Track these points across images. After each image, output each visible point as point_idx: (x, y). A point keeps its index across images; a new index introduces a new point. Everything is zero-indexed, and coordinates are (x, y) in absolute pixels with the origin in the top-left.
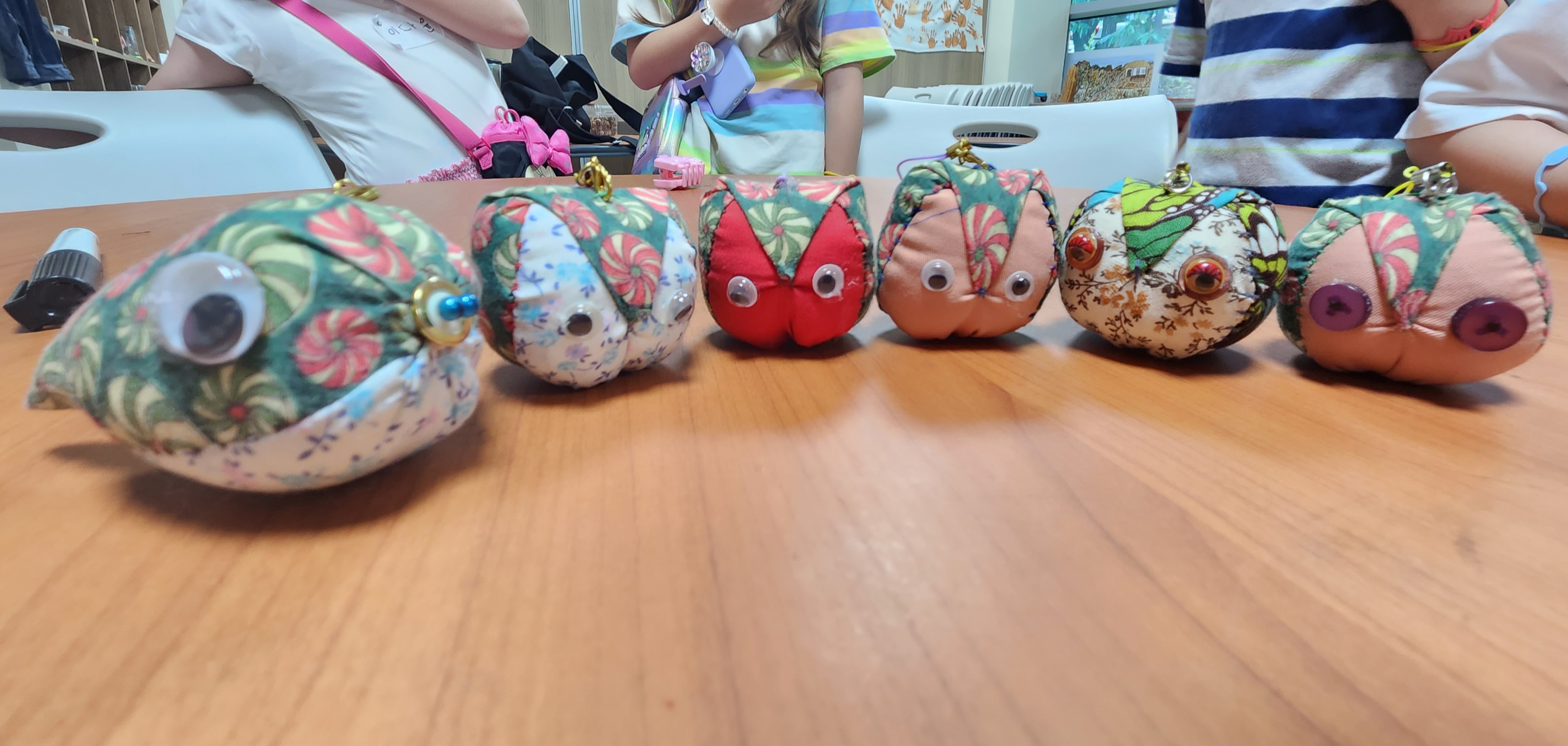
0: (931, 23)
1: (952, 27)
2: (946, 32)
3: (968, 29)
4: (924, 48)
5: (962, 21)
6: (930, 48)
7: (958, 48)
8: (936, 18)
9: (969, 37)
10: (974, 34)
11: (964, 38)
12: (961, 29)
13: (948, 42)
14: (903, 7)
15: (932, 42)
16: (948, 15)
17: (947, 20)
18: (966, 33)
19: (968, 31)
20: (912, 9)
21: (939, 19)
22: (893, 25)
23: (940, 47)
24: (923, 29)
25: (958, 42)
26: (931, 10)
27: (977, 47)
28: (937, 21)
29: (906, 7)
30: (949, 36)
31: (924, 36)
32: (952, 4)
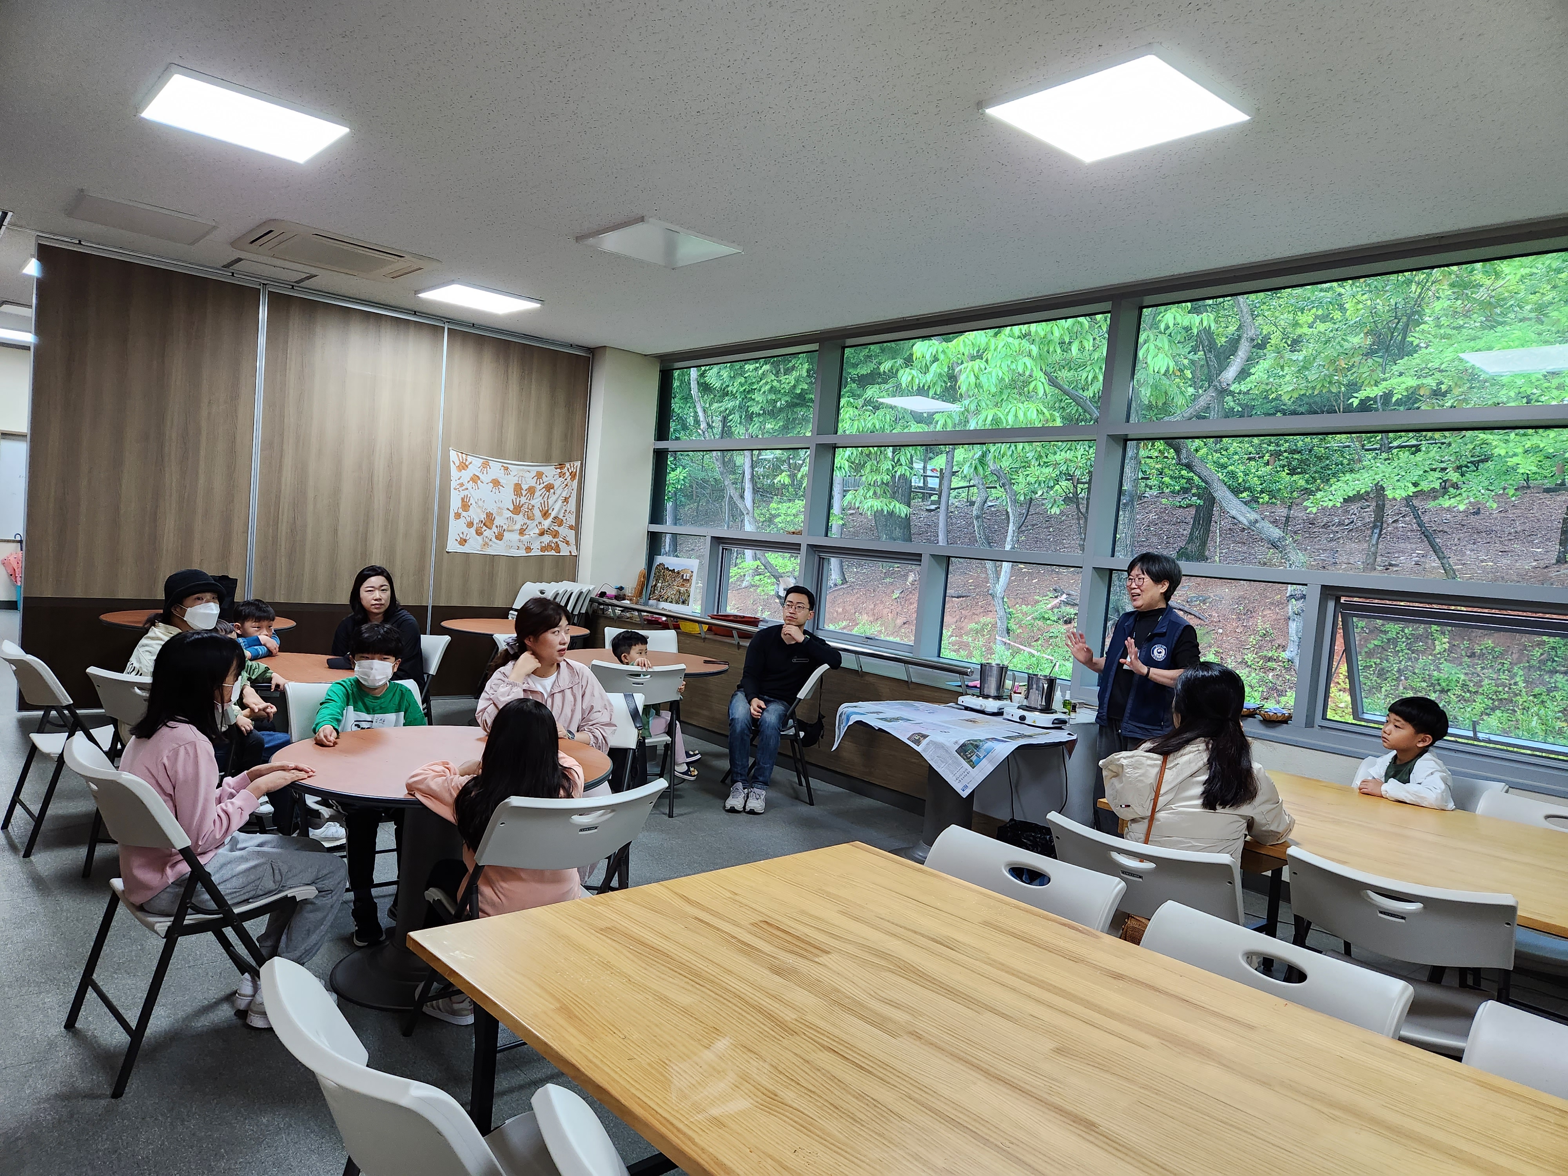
0: (527, 536)
1: (547, 539)
2: (541, 543)
3: (562, 539)
4: (522, 553)
5: (556, 534)
6: (526, 553)
7: (553, 553)
8: (531, 533)
9: (562, 545)
10: (567, 543)
11: (558, 546)
12: (555, 540)
13: (543, 549)
14: (502, 527)
15: (528, 549)
16: (542, 531)
17: (542, 534)
18: (559, 543)
19: (561, 541)
20: (510, 528)
21: (535, 534)
22: (494, 539)
23: (536, 552)
24: (520, 541)
25: (552, 549)
26: (527, 528)
27: (570, 552)
28: (532, 535)
29: (505, 527)
30: (544, 545)
31: (521, 546)
32: (547, 523)
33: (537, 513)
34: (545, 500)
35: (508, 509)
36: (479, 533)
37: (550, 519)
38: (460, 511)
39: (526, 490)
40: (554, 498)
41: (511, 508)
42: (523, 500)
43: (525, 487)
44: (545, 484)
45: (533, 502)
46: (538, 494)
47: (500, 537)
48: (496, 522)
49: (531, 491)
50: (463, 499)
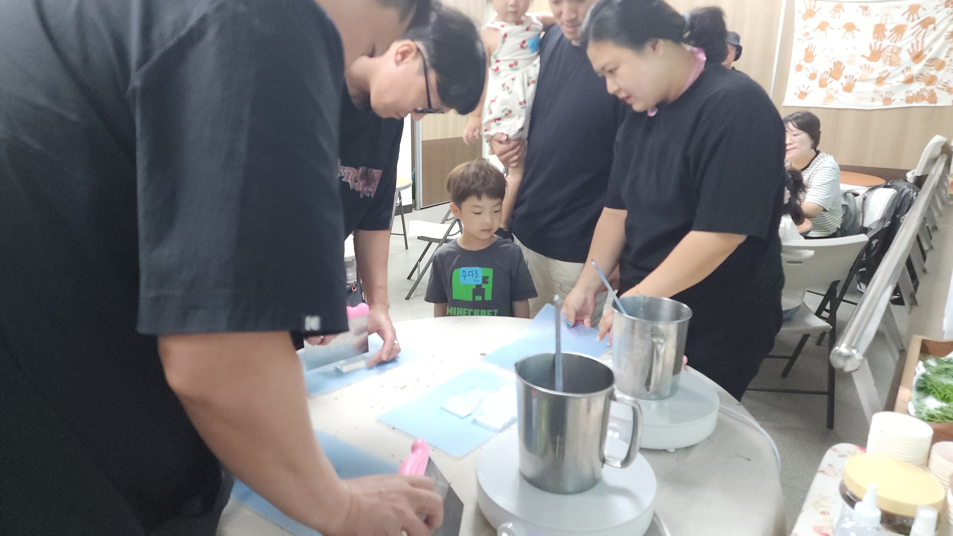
0: (888, 85)
1: (916, 87)
2: (907, 92)
3: (940, 86)
4: (879, 104)
5: (931, 81)
6: (885, 105)
7: (925, 103)
8: (894, 82)
9: (942, 94)
10: (949, 90)
11: (934, 95)
12: (929, 88)
13: (909, 100)
14: (853, 76)
16: (911, 77)
17: (909, 81)
18: (936, 91)
19: (940, 89)
20: (864, 78)
21: (897, 82)
22: (841, 91)
23: (899, 103)
24: (875, 91)
25: (924, 99)
26: (888, 76)
28: (895, 84)
29: (857, 77)
30: (911, 95)
31: (877, 96)
32: (916, 68)
33: (905, 58)
34: (920, 38)
35: (863, 56)
36: (823, 84)
37: (923, 62)
38: (803, 63)
39: (891, 31)
40: (934, 34)
41: (868, 53)
42: (886, 43)
43: (889, 27)
44: (921, 19)
45: (899, 44)
46: (908, 33)
47: (848, 88)
48: (845, 72)
49: (899, 30)
50: (806, 50)
